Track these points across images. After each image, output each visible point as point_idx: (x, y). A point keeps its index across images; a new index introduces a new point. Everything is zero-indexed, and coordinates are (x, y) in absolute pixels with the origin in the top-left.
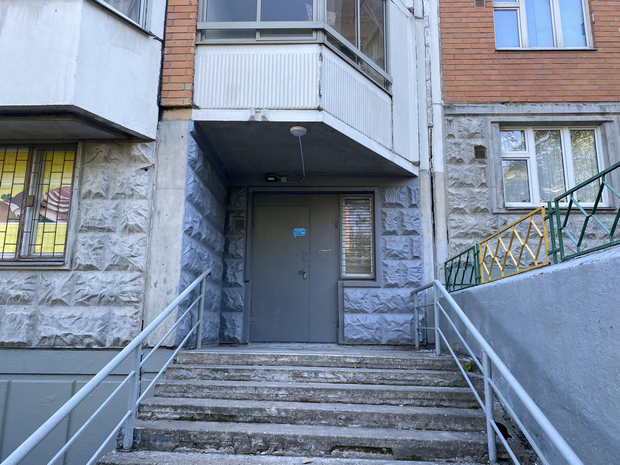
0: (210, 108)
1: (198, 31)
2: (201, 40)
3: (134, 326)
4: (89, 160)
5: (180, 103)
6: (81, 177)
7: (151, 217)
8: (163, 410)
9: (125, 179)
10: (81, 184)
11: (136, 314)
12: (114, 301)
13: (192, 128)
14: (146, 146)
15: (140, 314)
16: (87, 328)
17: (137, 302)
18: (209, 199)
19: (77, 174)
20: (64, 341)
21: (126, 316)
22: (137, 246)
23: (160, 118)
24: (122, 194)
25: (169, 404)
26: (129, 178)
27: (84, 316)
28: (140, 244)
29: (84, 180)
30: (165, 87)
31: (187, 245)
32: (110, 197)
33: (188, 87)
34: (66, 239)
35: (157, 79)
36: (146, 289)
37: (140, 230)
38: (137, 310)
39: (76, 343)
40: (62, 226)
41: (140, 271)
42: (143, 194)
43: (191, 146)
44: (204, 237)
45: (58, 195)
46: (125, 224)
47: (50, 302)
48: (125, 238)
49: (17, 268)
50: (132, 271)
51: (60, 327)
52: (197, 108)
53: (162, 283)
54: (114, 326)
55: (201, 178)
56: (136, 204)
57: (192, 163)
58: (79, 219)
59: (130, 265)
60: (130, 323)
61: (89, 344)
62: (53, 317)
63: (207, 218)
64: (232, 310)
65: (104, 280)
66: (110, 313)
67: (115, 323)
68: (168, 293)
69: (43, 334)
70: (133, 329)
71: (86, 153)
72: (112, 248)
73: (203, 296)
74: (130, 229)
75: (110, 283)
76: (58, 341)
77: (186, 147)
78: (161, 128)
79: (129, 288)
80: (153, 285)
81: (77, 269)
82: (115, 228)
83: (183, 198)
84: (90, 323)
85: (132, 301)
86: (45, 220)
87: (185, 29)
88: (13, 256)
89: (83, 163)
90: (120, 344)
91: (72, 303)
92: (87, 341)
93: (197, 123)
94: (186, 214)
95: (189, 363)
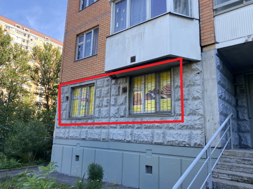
0: (224, 42)
1: (214, 10)
2: (216, 13)
3: (202, 138)
4: (176, 73)
5: (210, 43)
6: (174, 81)
7: (203, 93)
8: (223, 175)
9: (190, 79)
10: (174, 83)
11: (202, 133)
12: (192, 128)
13: (216, 52)
14: (198, 64)
15: (203, 133)
16: (183, 138)
17: (202, 128)
18: (227, 82)
19: (172, 80)
20: (175, 143)
21: (198, 134)
22: (199, 105)
23: (202, 51)
24: (190, 85)
25: (225, 173)
26: (192, 78)
27: (182, 134)
28: (200, 104)
29: (175, 81)
30: (202, 38)
31: (221, 103)
32: (185, 86)
33: (213, 35)
34: (171, 104)
35: (199, 36)
36: (205, 122)
37: (199, 98)
38: (202, 132)
39: (180, 144)
40: (169, 99)
41: (201, 115)
42: (199, 83)
43: (217, 60)
44: (227, 99)
45: (166, 88)
46: (193, 97)
47: (169, 128)
48: (194, 102)
49: (156, 116)
50: (198, 115)
51: (173, 137)
52: (218, 43)
53: (212, 120)
54: (193, 138)
55: (222, 73)
56: (196, 88)
57: (218, 67)
58: (175, 96)
59: (197, 113)
60: (200, 137)
61: (185, 145)
62: (170, 134)
63: (227, 90)
64: (244, 132)
65: (187, 119)
66: (191, 132)
67: (194, 137)
68: (215, 124)
69: (168, 140)
70: (202, 139)
71: (175, 71)
72: (189, 107)
73: (231, 125)
74: (195, 99)
75: (190, 120)
76: (173, 143)
77: (215, 61)
78: (203, 55)
79: (198, 122)
80: (208, 121)
81: (177, 115)
82: (189, 99)
83: (216, 83)
84: (184, 136)
85: (200, 128)
86: (163, 98)
87: (208, 11)
88: (154, 112)
89: (174, 75)
90: (197, 145)
91: (176, 129)
92: (184, 143)
93: (218, 50)
94: (218, 90)
95: (229, 156)
